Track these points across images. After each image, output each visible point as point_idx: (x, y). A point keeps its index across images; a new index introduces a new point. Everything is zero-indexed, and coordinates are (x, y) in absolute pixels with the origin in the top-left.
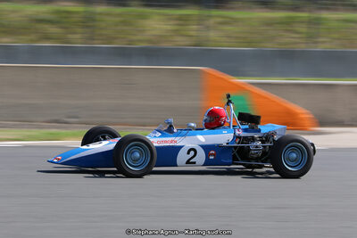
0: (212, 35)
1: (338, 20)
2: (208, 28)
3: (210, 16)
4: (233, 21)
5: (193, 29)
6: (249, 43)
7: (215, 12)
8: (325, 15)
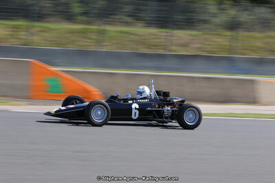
0: (36, 38)
1: (117, 32)
2: (32, 34)
3: (34, 27)
4: (49, 30)
5: (23, 35)
6: (58, 45)
7: (37, 24)
8: (108, 28)
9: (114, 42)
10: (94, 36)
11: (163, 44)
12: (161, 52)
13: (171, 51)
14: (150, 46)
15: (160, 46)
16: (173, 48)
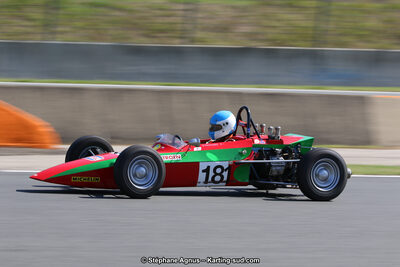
9: (79, 24)
10: (37, 14)
11: (179, 27)
12: (176, 43)
13: (193, 41)
14: (151, 33)
15: (173, 30)
16: (199, 35)
